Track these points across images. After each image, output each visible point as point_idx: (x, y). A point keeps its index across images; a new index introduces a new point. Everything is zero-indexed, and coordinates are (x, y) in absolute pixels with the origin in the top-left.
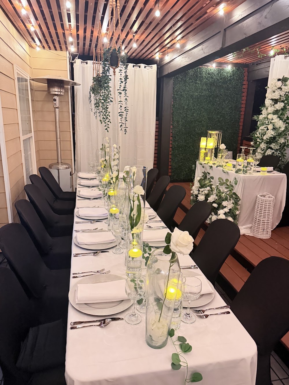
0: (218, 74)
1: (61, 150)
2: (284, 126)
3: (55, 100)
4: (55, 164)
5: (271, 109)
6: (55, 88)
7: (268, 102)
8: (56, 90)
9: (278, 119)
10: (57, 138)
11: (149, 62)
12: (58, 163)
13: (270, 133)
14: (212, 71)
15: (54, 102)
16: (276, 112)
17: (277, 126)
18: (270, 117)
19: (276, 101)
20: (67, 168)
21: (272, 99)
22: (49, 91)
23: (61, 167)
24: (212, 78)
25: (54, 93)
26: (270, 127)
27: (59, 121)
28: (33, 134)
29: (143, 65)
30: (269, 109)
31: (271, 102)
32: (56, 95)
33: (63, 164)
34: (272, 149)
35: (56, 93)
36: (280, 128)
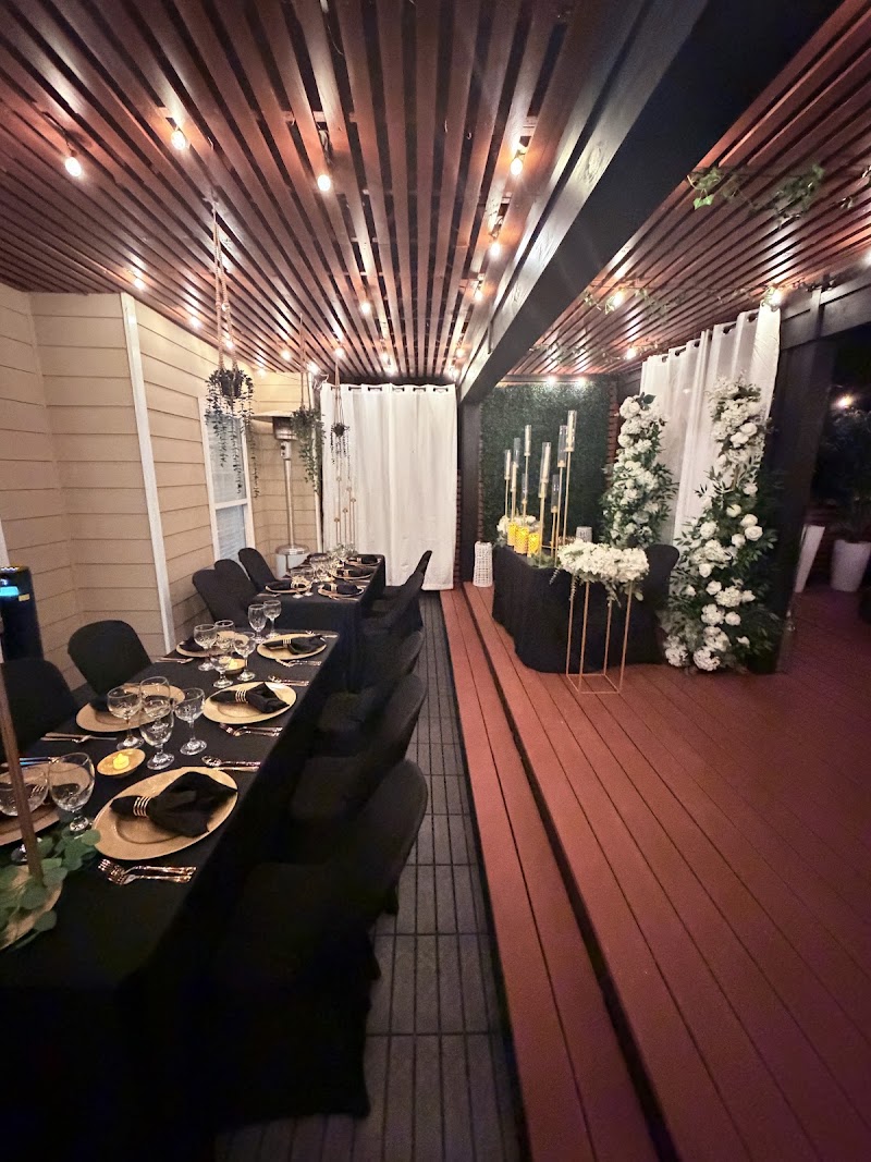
0: (561, 394)
1: (293, 525)
2: (656, 480)
3: (284, 448)
4: (285, 547)
5: (629, 452)
6: (284, 430)
7: (623, 440)
8: (286, 433)
9: (642, 469)
10: (288, 507)
11: (440, 381)
12: (289, 544)
13: (631, 495)
14: (550, 390)
15: (283, 452)
16: (636, 458)
17: (641, 481)
18: (630, 464)
19: (636, 438)
20: (300, 553)
21: (630, 435)
22: (275, 436)
23: (293, 551)
24: (550, 401)
25: (281, 437)
26: (629, 483)
27: (292, 481)
28: (248, 500)
29: (429, 387)
30: (627, 451)
31: (627, 439)
32: (285, 440)
33: (296, 546)
34: (634, 523)
35: (286, 437)
36: (646, 485)
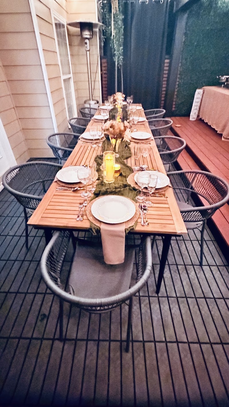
3: (86, 43)
4: (88, 100)
6: (86, 32)
8: (87, 34)
12: (90, 99)
15: (86, 45)
20: (96, 104)
22: (81, 35)
23: (92, 102)
25: (85, 37)
27: (90, 64)
28: (71, 75)
32: (87, 38)
33: (93, 100)
35: (87, 36)
